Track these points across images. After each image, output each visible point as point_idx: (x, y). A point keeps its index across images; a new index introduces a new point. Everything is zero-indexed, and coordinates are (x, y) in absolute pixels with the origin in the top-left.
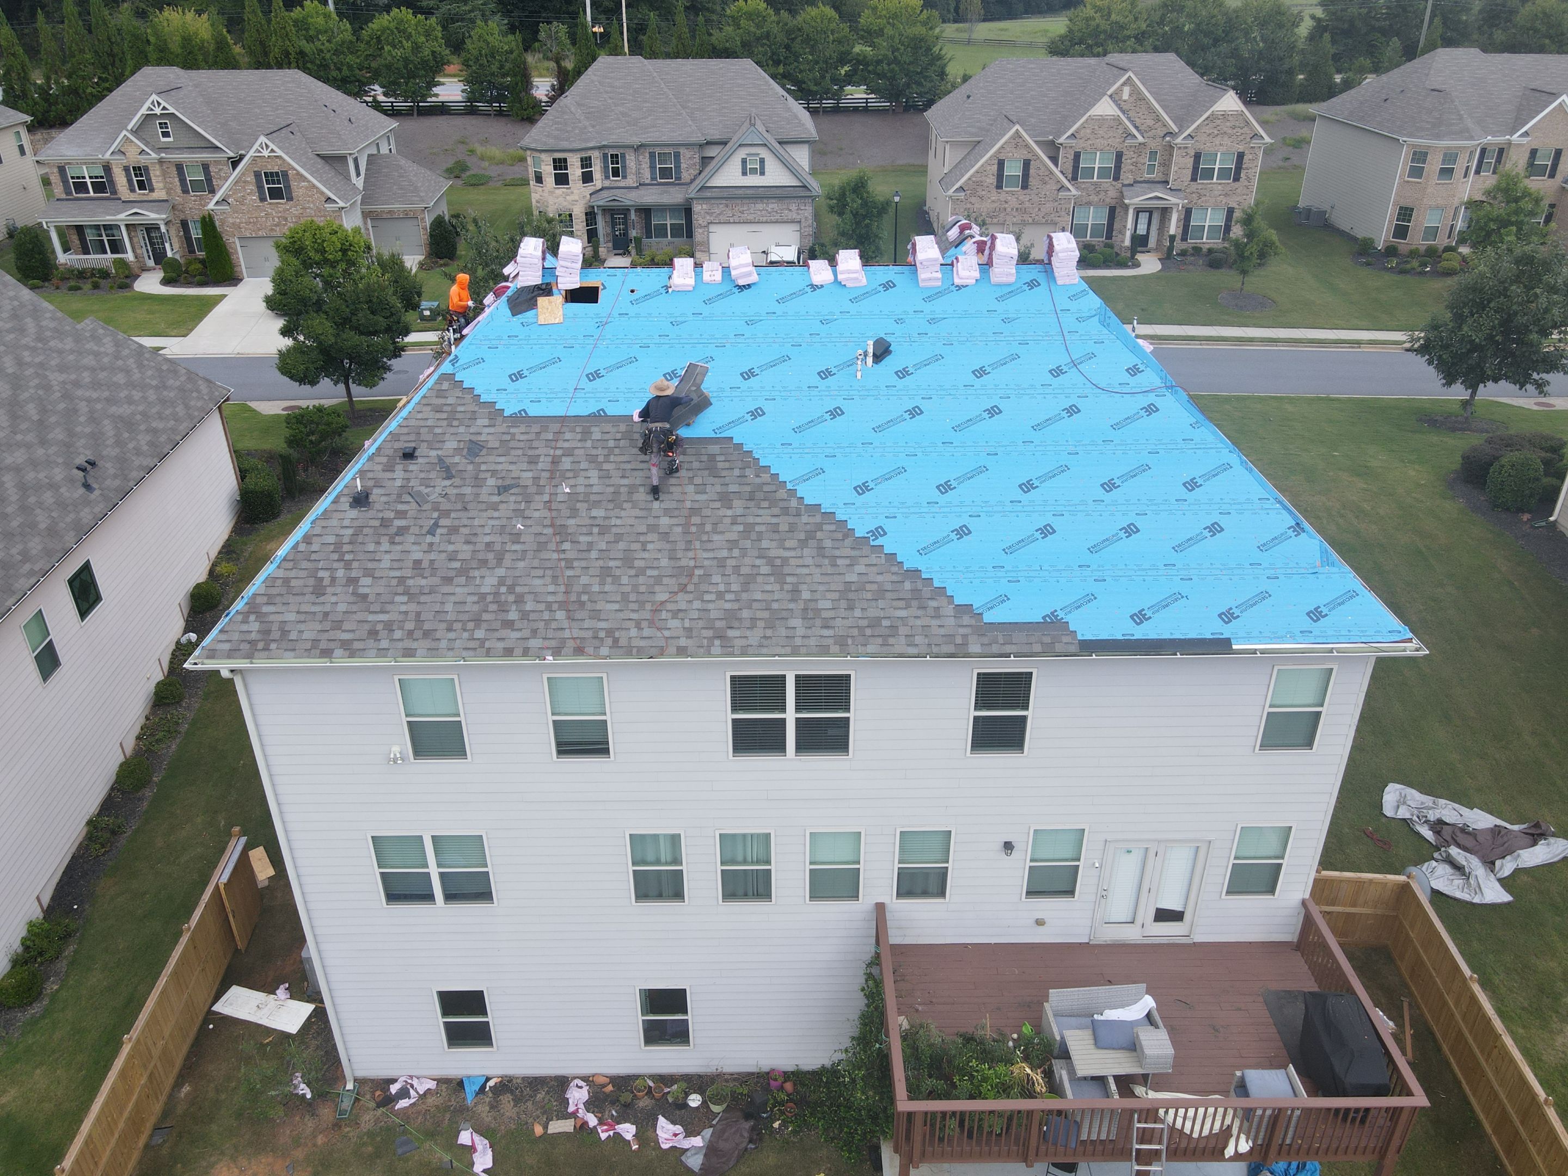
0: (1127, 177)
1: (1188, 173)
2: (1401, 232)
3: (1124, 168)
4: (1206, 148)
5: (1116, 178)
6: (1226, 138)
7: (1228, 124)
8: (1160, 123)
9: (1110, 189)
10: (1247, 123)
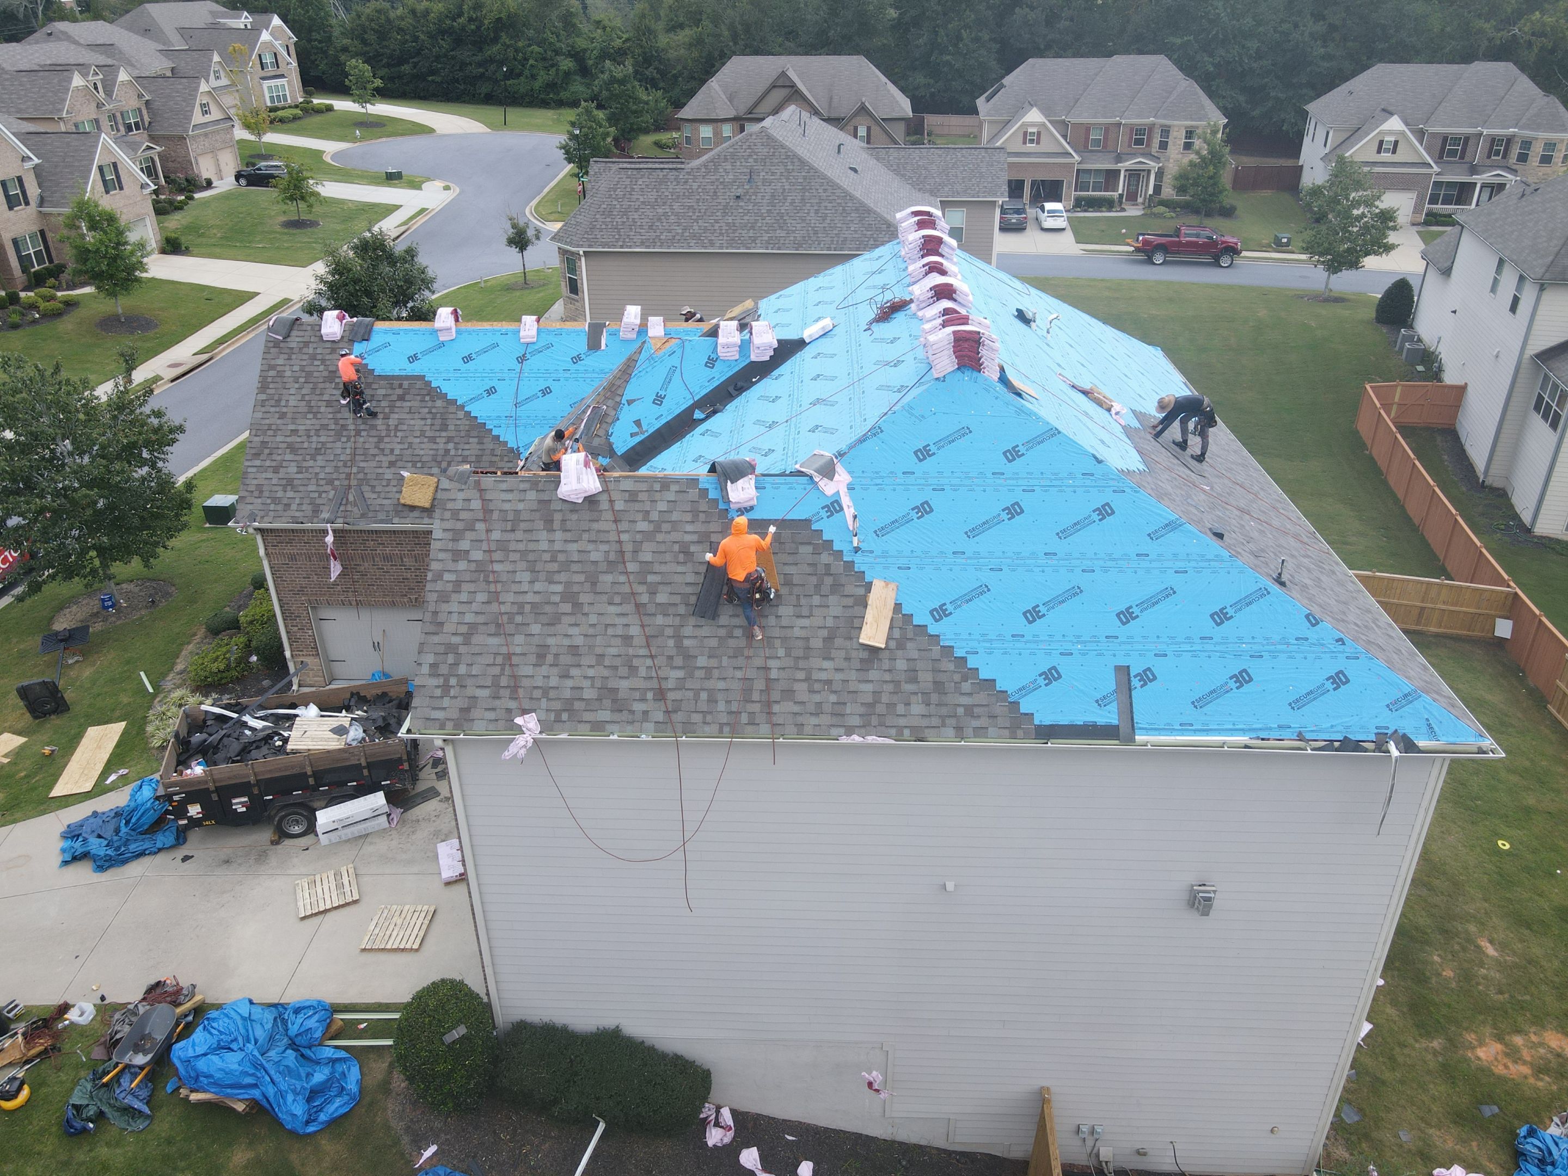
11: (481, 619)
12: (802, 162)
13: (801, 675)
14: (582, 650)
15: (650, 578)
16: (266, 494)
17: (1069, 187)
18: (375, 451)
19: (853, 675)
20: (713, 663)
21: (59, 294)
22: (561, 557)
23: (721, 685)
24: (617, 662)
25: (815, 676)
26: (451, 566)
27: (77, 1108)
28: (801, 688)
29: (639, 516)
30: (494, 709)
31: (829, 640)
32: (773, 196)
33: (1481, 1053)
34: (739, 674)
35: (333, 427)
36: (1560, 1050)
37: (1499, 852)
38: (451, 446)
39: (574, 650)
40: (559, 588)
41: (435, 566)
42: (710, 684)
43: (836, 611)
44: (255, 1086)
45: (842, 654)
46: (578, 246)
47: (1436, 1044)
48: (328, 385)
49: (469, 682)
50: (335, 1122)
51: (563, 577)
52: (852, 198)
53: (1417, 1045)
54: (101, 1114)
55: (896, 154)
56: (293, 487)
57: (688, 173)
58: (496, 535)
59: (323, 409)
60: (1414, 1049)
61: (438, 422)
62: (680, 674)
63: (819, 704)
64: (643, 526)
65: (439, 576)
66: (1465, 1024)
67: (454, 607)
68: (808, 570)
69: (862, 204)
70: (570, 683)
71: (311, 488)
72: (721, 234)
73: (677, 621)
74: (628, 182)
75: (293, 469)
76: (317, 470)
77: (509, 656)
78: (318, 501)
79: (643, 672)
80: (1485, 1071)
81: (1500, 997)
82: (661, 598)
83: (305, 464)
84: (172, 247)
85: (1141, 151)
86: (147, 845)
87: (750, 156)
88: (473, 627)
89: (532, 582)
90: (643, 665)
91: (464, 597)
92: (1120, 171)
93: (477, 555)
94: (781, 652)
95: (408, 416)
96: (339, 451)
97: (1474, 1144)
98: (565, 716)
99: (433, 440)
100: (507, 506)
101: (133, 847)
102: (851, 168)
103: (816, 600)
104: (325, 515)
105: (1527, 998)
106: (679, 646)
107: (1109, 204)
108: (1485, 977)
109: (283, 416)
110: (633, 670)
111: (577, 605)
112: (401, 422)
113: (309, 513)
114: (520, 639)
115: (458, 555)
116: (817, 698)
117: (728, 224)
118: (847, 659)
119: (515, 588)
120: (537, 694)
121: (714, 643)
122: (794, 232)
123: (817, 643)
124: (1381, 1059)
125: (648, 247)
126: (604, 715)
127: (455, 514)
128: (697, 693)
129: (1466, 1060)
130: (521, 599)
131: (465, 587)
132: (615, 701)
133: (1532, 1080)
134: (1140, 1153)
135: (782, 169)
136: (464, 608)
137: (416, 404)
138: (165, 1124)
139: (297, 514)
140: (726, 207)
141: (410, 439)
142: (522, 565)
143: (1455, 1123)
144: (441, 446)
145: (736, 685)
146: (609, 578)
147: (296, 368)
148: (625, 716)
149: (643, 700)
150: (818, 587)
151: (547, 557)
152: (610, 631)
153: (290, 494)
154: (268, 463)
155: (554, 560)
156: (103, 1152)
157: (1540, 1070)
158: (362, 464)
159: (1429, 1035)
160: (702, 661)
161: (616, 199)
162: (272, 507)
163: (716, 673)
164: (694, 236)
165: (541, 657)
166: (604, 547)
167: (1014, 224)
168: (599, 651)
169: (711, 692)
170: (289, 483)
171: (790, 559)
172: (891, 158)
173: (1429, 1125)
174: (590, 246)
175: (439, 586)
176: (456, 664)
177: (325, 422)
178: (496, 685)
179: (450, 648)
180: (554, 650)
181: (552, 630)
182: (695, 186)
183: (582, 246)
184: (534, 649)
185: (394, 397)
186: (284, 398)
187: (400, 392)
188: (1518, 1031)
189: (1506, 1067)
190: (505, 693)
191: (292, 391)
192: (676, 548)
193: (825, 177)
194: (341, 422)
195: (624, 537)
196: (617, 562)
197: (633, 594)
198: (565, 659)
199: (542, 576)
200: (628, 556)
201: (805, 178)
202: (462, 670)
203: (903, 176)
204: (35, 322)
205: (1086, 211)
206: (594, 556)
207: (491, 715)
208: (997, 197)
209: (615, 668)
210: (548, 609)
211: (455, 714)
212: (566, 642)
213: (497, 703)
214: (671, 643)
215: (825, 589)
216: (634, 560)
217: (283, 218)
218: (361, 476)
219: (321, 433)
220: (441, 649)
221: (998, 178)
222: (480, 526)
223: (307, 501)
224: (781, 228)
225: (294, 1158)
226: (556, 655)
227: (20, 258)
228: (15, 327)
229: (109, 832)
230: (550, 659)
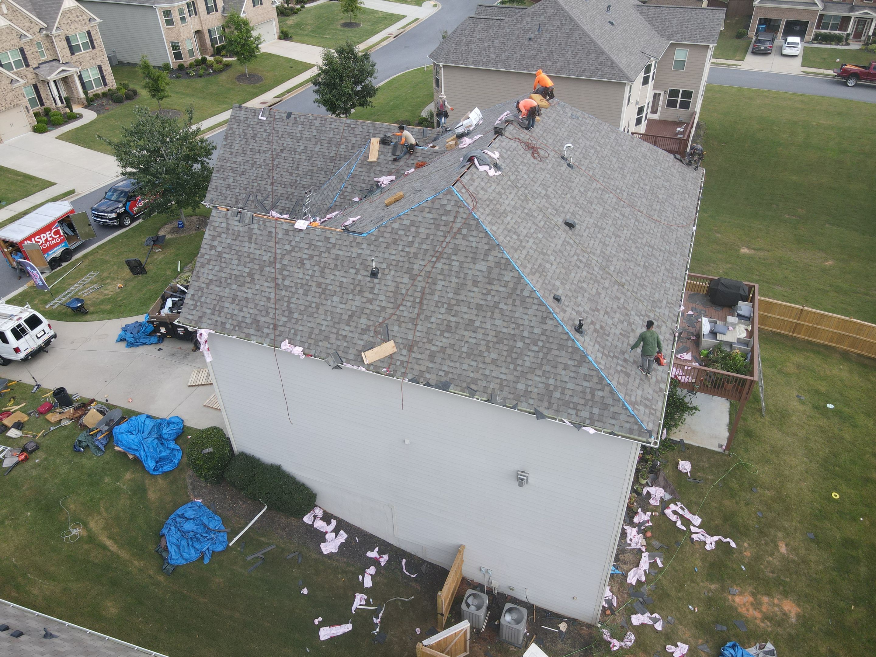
0: (33, 63)
1: (67, 51)
2: (178, 56)
3: (29, 57)
4: (70, 33)
5: (28, 65)
6: (76, 24)
7: (73, 15)
8: (33, 24)
9: (29, 73)
10: (83, 12)
11: (215, 278)
12: (572, 20)
13: (335, 331)
14: (250, 300)
15: (285, 273)
16: (219, 191)
17: (812, 27)
18: (265, 176)
19: (356, 336)
20: (300, 317)
21: (225, 59)
22: (252, 256)
23: (301, 328)
24: (262, 309)
25: (340, 333)
26: (208, 252)
27: (80, 442)
28: (333, 336)
29: (287, 242)
30: (211, 319)
31: (351, 317)
32: (550, 40)
33: (737, 599)
34: (309, 325)
35: (251, 162)
36: (787, 612)
37: (830, 499)
38: (298, 178)
39: (247, 299)
40: (247, 270)
41: (202, 251)
42: (296, 327)
43: (357, 303)
44: (137, 450)
45: (354, 324)
46: (440, 62)
47: (713, 587)
48: (252, 140)
49: (205, 305)
50: (166, 473)
51: (250, 265)
52: (595, 44)
53: (701, 584)
54: (88, 446)
55: (653, 11)
56: (230, 189)
57: (506, 23)
58: (229, 241)
59: (248, 153)
60: (698, 584)
61: (295, 165)
62: (285, 319)
63: (338, 346)
64: (288, 247)
65: (203, 256)
66: (738, 582)
67: (206, 271)
68: (351, 281)
69: (600, 49)
70: (242, 314)
71: (237, 190)
72: (516, 61)
73: (290, 295)
74: (473, 25)
75: (231, 180)
76: (241, 182)
77: (221, 297)
78: (239, 198)
79: (271, 315)
80: (733, 609)
81: (771, 575)
82: (287, 283)
83: (237, 178)
84: (284, 36)
85: (870, 5)
86: (147, 340)
87: (542, 14)
88: (211, 281)
89: (237, 265)
90: (272, 311)
91: (210, 267)
92: (851, 17)
93: (219, 249)
94: (329, 318)
95: (283, 161)
96: (251, 174)
97: (700, 641)
98: (237, 328)
99: (291, 174)
100: (236, 228)
101: (141, 340)
102: (610, 22)
103: (351, 297)
104: (240, 206)
105: (788, 580)
106: (288, 306)
107: (838, 40)
108: (769, 562)
109: (232, 153)
110: (268, 313)
111: (253, 279)
112: (280, 163)
113: (234, 203)
114: (227, 290)
115: (212, 247)
116: (338, 343)
117: (521, 55)
118: (356, 327)
119: (231, 266)
120: (229, 316)
121: (302, 308)
122: (556, 63)
123: (345, 317)
124: (675, 584)
125: (475, 65)
126: (252, 331)
127: (215, 227)
128: (290, 329)
129: (725, 600)
130: (232, 272)
131: (212, 263)
132: (257, 326)
133: (758, 622)
134: (512, 589)
135: (559, 23)
136: (210, 272)
137: (288, 155)
138: (107, 457)
139: (230, 202)
140: (522, 45)
141: (282, 173)
142: (235, 257)
143: (697, 628)
144: (294, 178)
145: (306, 329)
146: (268, 269)
147: (241, 130)
148: (259, 333)
149: (268, 328)
150: (353, 290)
151: (246, 255)
152: (263, 294)
153: (228, 192)
154: (222, 176)
155: (248, 257)
156: (84, 461)
157: (766, 618)
158: (260, 182)
159: (712, 581)
160: (296, 315)
161: (465, 36)
162: (220, 197)
163: (300, 322)
164: (501, 61)
165: (234, 300)
166: (269, 254)
167: (762, 50)
168: (256, 302)
169: (296, 330)
170: (229, 187)
171: (345, 275)
172: (650, 13)
173: (681, 623)
174: (446, 62)
175: (202, 260)
176: (201, 296)
177: (248, 159)
178: (214, 309)
179: (201, 289)
180: (239, 298)
181: (240, 289)
182: (508, 30)
183: (441, 62)
184: (232, 296)
185: (279, 151)
186: (234, 145)
187: (281, 148)
188: (768, 595)
189: (748, 610)
190: (217, 313)
191: (237, 142)
192: (298, 260)
193: (582, 30)
194: (255, 160)
195: (278, 251)
196: (272, 263)
197: (275, 278)
198: (243, 303)
199: (242, 263)
200: (278, 260)
201: (571, 30)
202: (203, 299)
203: (654, 25)
204: (210, 74)
205: (820, 43)
206: (265, 258)
207: (209, 322)
208: (710, 42)
209: (261, 311)
210: (241, 279)
211: (196, 318)
212: (245, 295)
213: (213, 317)
214: (285, 304)
215: (356, 292)
216: (280, 263)
217: (343, 21)
218: (258, 188)
219: (246, 164)
220: (197, 289)
221: (714, 30)
222: (224, 236)
223: (234, 197)
224: (550, 60)
225: (147, 482)
226: (240, 301)
227: (211, 39)
228: (200, 76)
229: (135, 332)
230: (237, 301)
